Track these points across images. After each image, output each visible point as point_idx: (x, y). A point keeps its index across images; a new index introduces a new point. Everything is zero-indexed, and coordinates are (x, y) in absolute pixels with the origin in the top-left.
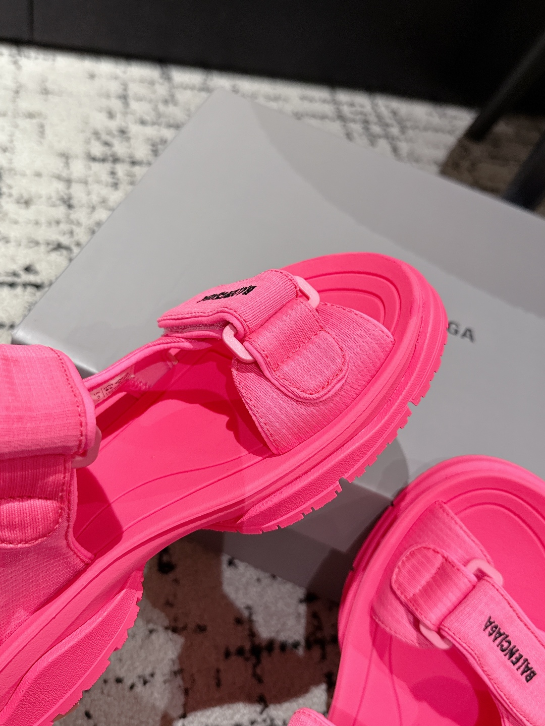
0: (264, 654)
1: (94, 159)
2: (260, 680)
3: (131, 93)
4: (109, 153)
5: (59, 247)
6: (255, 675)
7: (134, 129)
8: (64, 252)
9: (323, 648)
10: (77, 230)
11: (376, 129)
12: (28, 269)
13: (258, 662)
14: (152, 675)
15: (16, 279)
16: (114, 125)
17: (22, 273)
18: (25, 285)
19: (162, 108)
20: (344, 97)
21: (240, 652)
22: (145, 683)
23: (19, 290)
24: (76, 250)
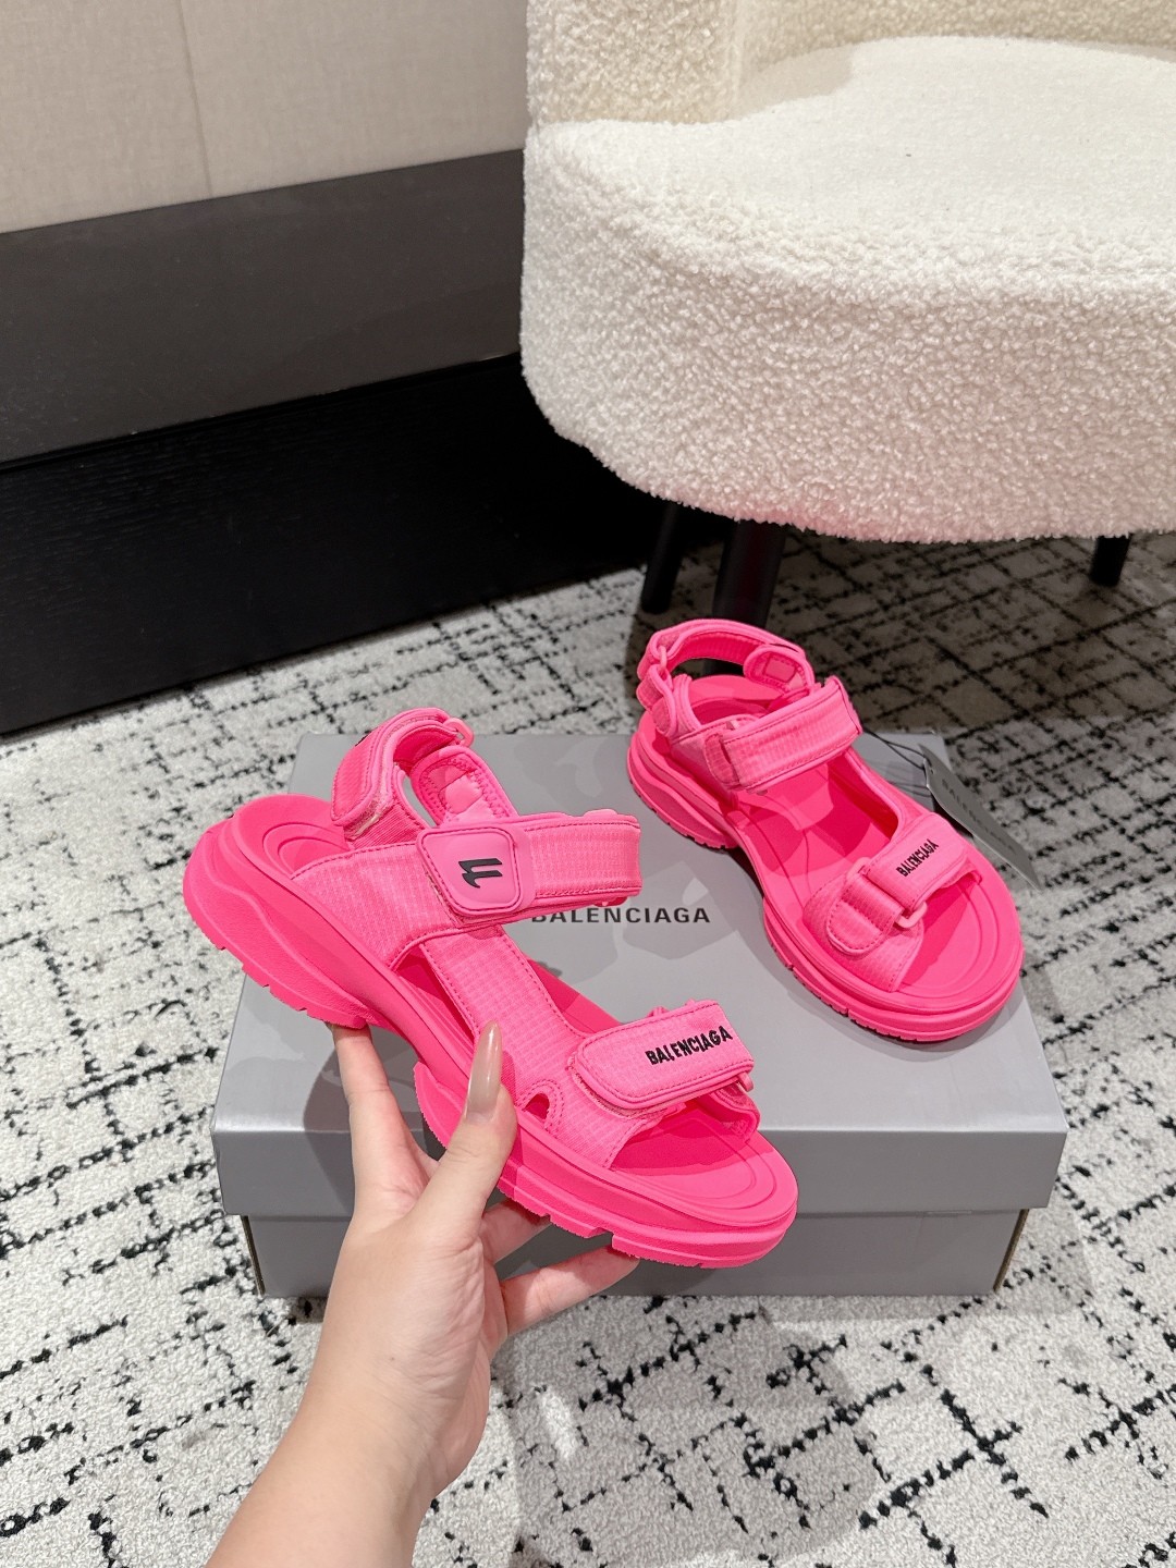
0: (626, 1388)
1: (158, 866)
2: (632, 1419)
3: (162, 750)
4: (172, 847)
5: (167, 1005)
6: (624, 1415)
7: (193, 799)
8: (176, 1008)
9: (693, 1353)
10: (177, 972)
11: (518, 654)
12: (140, 1052)
13: (623, 1398)
14: (505, 1464)
15: (130, 1072)
16: (163, 806)
17: (134, 1059)
18: (146, 1074)
19: (215, 752)
20: (453, 626)
21: (597, 1396)
22: (500, 1475)
23: (141, 1081)
24: (188, 999)
